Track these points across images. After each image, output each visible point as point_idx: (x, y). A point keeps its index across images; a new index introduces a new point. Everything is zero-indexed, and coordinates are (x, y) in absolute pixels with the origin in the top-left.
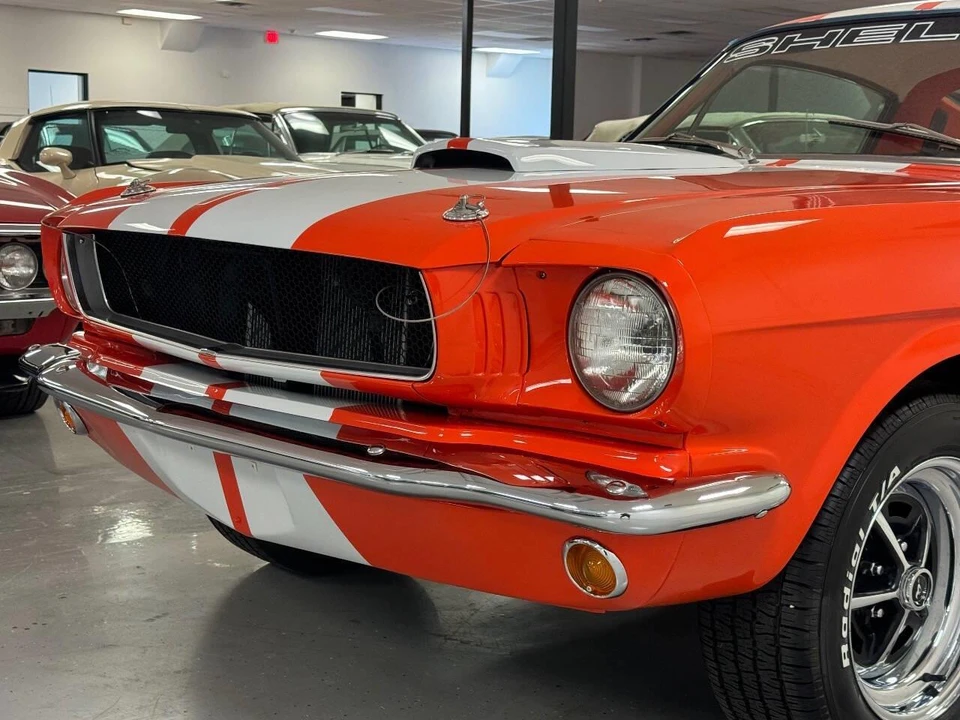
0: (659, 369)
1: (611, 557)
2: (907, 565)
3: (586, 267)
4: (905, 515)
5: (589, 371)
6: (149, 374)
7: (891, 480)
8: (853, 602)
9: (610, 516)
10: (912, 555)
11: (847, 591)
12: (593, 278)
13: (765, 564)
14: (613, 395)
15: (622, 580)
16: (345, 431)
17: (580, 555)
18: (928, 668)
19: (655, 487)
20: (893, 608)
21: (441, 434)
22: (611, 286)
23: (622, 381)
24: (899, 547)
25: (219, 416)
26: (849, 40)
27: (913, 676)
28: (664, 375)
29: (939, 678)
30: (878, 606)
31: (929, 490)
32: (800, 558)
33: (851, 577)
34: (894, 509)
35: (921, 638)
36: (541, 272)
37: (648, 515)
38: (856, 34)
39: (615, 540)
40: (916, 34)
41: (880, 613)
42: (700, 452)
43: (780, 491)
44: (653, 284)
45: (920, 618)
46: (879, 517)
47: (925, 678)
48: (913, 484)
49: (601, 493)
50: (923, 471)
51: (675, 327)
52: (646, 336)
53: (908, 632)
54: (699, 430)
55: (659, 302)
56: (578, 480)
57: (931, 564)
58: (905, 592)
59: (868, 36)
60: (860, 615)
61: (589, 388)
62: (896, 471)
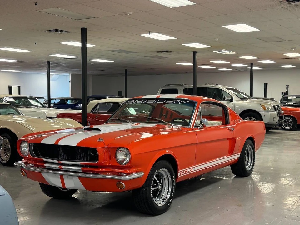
0: (128, 159)
1: (123, 183)
2: (159, 184)
3: (117, 147)
5: (119, 160)
8: (153, 189)
9: (123, 178)
10: (160, 182)
12: (118, 149)
13: (141, 184)
14: (122, 163)
15: (124, 187)
17: (119, 184)
18: (163, 198)
19: (128, 174)
20: (157, 190)
22: (121, 149)
23: (123, 161)
24: (158, 181)
27: (161, 199)
28: (129, 160)
29: (164, 199)
30: (155, 190)
31: (161, 173)
32: (146, 183)
33: (152, 185)
34: (157, 176)
35: (162, 194)
36: (112, 148)
37: (127, 178)
38: (147, 101)
39: (125, 181)
42: (133, 169)
43: (143, 174)
44: (127, 149)
45: (161, 191)
46: (155, 177)
47: (162, 200)
48: (159, 173)
50: (160, 170)
51: (130, 153)
52: (126, 155)
53: (160, 194)
54: (133, 167)
55: (127, 150)
56: (118, 174)
57: (162, 183)
58: (159, 187)
60: (153, 191)
61: (119, 162)
62: (157, 171)
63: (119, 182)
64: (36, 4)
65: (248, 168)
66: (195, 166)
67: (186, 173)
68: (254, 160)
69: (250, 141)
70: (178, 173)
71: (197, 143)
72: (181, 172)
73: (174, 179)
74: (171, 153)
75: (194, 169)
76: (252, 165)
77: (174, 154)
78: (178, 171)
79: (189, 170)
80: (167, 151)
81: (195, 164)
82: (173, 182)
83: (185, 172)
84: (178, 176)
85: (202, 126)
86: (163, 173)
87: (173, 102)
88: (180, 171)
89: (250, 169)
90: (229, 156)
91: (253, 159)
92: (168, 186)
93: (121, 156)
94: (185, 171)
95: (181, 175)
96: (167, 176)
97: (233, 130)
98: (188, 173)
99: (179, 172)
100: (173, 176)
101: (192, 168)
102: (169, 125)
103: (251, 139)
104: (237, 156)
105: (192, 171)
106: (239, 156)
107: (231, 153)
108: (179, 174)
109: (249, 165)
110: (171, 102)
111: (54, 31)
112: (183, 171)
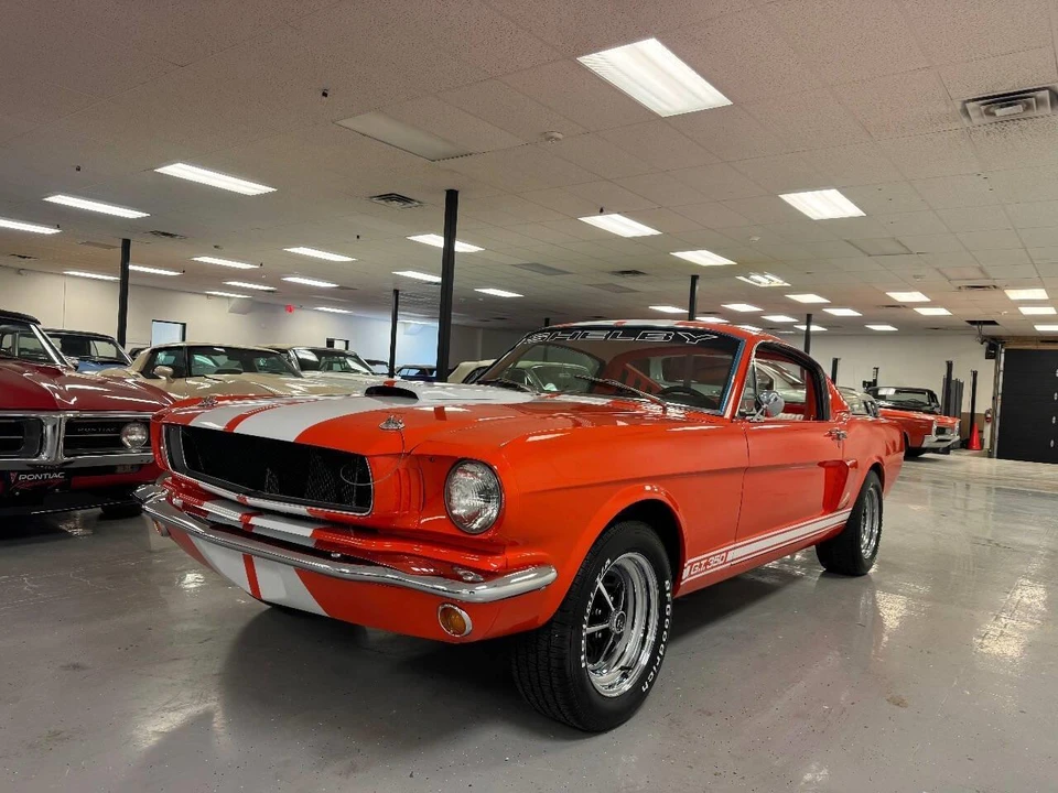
0: (492, 511)
1: (464, 614)
2: (613, 609)
3: (455, 457)
4: (612, 582)
5: (455, 512)
6: (207, 506)
7: (606, 565)
8: (587, 630)
9: (464, 593)
10: (616, 603)
11: (584, 626)
12: (457, 463)
13: (545, 612)
14: (468, 525)
15: (469, 627)
16: (319, 542)
17: (447, 613)
18: (622, 663)
19: (489, 576)
20: (606, 632)
21: (374, 545)
22: (468, 467)
23: (473, 517)
24: (609, 599)
25: (246, 532)
26: (584, 337)
27: (615, 668)
28: (494, 515)
29: (629, 668)
30: (599, 632)
31: (625, 570)
32: (562, 609)
33: (586, 618)
34: (608, 580)
35: (619, 647)
36: (433, 459)
37: (484, 591)
38: (587, 334)
39: (465, 605)
40: (615, 336)
41: (600, 635)
42: (512, 556)
43: (552, 575)
44: (489, 466)
45: (619, 637)
46: (600, 585)
47: (622, 668)
48: (615, 565)
49: (459, 578)
50: (622, 559)
51: (500, 488)
52: (485, 493)
53: (614, 644)
54: (514, 544)
55: (492, 476)
56: (448, 572)
57: (625, 608)
58: (613, 624)
59: (592, 335)
60: (591, 636)
61: (455, 521)
62: (608, 561)
63: (447, 606)
64: (325, 95)
65: (867, 553)
66: (737, 545)
67: (706, 569)
68: (880, 530)
69: (875, 477)
70: (684, 568)
71: (746, 469)
72: (691, 564)
73: (668, 591)
74: (662, 497)
75: (731, 556)
76: (873, 543)
77: (671, 500)
78: (684, 562)
79: (717, 559)
80: (648, 488)
81: (736, 539)
82: (662, 601)
83: (706, 565)
84: (682, 580)
85: (762, 414)
86: (630, 567)
87: (666, 338)
88: (689, 562)
90: (823, 515)
91: (876, 526)
92: (644, 618)
93: (467, 497)
94: (703, 562)
95: (690, 576)
96: (643, 582)
97: (841, 437)
98: (713, 567)
99: (685, 565)
100: (667, 582)
101: (727, 552)
102: (653, 402)
103: (878, 469)
104: (843, 517)
105: (725, 563)
106: (847, 516)
107: (831, 505)
108: (686, 573)
109: (867, 541)
110: (660, 338)
111: (389, 197)
112: (700, 561)
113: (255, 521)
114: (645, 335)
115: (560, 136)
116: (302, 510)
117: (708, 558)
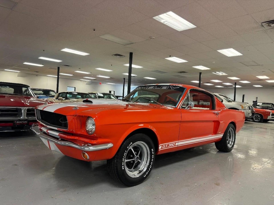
1: (86, 154)
2: (135, 156)
3: (87, 116)
4: (136, 149)
5: (87, 129)
6: (42, 128)
7: (131, 144)
8: (126, 161)
9: (86, 149)
10: (137, 154)
11: (123, 159)
12: (88, 118)
14: (90, 133)
15: (88, 157)
16: (60, 137)
18: (139, 170)
19: (93, 145)
20: (134, 161)
21: (69, 137)
22: (91, 118)
25: (48, 134)
26: (148, 88)
27: (137, 171)
28: (94, 130)
32: (117, 154)
33: (124, 157)
34: (134, 148)
36: (83, 116)
37: (92, 148)
39: (87, 152)
40: (155, 88)
41: (132, 162)
42: (99, 140)
43: (112, 145)
54: (100, 137)
58: (135, 159)
59: (150, 88)
61: (87, 132)
62: (132, 143)
63: (83, 152)
64: (94, 30)
65: (229, 146)
67: (168, 147)
69: (232, 125)
71: (181, 122)
72: (162, 145)
73: (153, 152)
75: (177, 144)
76: (232, 144)
79: (172, 144)
81: (179, 140)
82: (151, 154)
83: (167, 146)
84: (159, 149)
85: (189, 107)
86: (142, 145)
87: (167, 88)
89: (231, 146)
90: (213, 135)
91: (234, 139)
92: (147, 158)
93: (90, 126)
94: (167, 145)
95: (162, 148)
96: (146, 149)
97: (218, 114)
98: (170, 147)
99: (159, 145)
100: (152, 149)
101: (175, 143)
103: (233, 123)
104: (220, 136)
105: (175, 146)
106: (222, 136)
107: (215, 132)
108: (160, 147)
109: (231, 143)
110: (165, 88)
111: (116, 55)
112: (165, 145)
113: (49, 131)
114: (162, 87)
115: (154, 38)
116: (56, 129)
117: (168, 144)
